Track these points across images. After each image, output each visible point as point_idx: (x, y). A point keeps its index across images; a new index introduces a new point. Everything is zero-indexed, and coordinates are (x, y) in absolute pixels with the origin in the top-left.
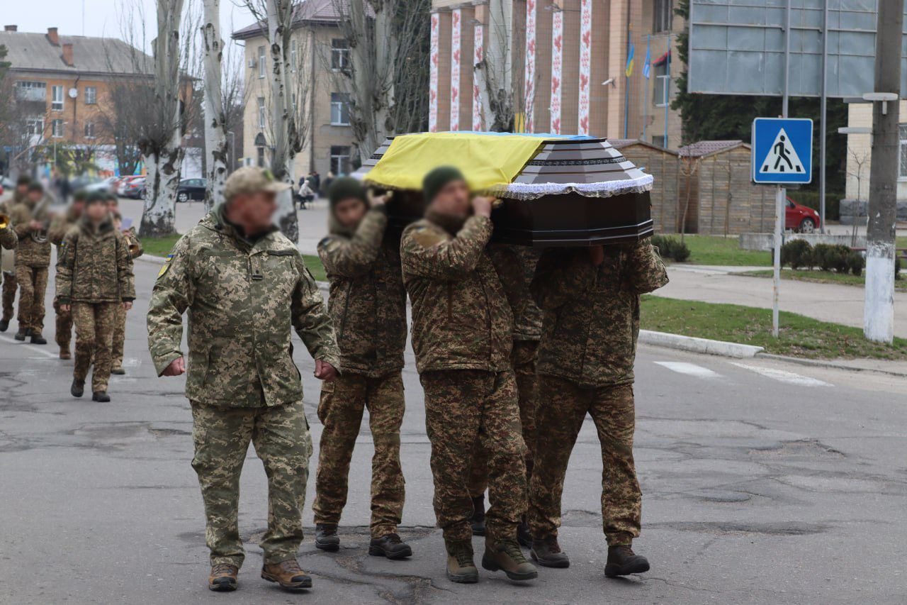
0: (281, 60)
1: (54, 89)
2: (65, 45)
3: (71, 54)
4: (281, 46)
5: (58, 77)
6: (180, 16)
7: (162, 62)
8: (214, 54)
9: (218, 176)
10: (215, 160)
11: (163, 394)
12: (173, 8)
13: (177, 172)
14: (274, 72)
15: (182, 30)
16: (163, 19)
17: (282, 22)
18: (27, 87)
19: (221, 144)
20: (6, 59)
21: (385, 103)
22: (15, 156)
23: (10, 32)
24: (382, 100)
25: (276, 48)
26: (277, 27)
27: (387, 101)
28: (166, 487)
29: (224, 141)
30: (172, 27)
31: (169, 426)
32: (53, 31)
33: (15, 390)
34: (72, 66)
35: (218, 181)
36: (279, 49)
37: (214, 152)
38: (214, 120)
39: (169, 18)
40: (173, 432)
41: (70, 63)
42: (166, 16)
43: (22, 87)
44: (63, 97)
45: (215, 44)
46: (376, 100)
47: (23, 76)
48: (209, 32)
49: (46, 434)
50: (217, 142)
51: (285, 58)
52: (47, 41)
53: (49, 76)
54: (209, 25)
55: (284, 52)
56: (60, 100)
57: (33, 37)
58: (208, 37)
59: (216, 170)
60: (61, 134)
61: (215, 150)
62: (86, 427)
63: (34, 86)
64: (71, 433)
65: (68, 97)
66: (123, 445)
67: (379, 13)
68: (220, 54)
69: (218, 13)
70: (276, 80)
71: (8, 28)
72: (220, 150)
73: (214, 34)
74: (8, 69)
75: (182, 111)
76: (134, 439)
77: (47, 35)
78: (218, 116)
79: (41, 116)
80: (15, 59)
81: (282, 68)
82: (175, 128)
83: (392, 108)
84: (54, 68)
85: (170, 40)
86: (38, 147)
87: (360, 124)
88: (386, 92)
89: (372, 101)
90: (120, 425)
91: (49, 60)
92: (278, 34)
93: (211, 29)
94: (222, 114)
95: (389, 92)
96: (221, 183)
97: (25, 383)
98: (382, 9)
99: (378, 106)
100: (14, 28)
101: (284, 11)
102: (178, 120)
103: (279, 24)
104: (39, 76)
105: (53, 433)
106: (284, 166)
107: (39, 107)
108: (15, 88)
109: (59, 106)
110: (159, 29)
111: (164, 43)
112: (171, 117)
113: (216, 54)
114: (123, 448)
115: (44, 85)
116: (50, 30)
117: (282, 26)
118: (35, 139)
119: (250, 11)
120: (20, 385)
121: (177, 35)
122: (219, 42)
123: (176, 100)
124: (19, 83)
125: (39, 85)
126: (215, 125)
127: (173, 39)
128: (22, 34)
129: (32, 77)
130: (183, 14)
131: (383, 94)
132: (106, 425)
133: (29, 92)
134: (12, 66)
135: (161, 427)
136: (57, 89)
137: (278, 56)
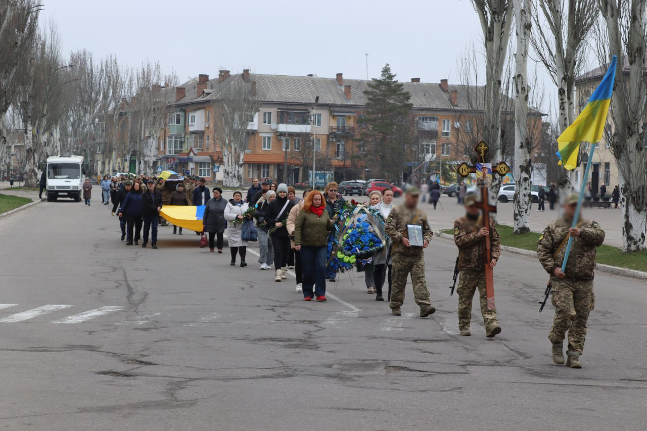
0: (566, 100)
1: (444, 122)
2: (452, 92)
3: (456, 98)
4: (566, 90)
5: (447, 113)
6: (502, 69)
7: (489, 102)
8: (522, 96)
9: (523, 183)
10: (522, 172)
11: (416, 341)
12: (497, 64)
13: (498, 180)
14: (560, 108)
15: (504, 79)
16: (490, 72)
17: (567, 72)
18: (425, 121)
19: (526, 161)
20: (410, 101)
21: (636, 131)
22: (415, 168)
23: (415, 83)
24: (634, 128)
25: (562, 91)
26: (563, 76)
27: (638, 129)
28: (363, 410)
29: (528, 158)
30: (496, 77)
31: (402, 364)
32: (444, 81)
33: (314, 333)
34: (457, 106)
35: (523, 187)
36: (564, 92)
37: (520, 166)
38: (521, 143)
39: (494, 71)
40: (403, 368)
41: (455, 104)
42: (492, 70)
43: (421, 121)
44: (450, 128)
45: (523, 89)
46: (629, 128)
47: (423, 113)
48: (519, 81)
49: (312, 366)
50: (523, 159)
51: (569, 98)
52: (440, 89)
53: (440, 113)
54: (519, 76)
55: (568, 94)
56: (448, 129)
57: (431, 86)
58: (518, 84)
59: (522, 179)
60: (447, 153)
61: (522, 164)
62: (343, 363)
63: (430, 120)
64: (329, 366)
65: (453, 127)
66: (360, 376)
67: (633, 65)
68: (527, 96)
69: (526, 66)
70: (562, 114)
71: (413, 80)
72: (525, 165)
73: (522, 82)
74: (410, 109)
75: (502, 136)
76: (371, 373)
77: (440, 84)
78: (524, 140)
79: (433, 141)
80: (416, 101)
81: (566, 106)
82: (497, 149)
83: (641, 134)
84: (444, 107)
85: (494, 87)
86: (431, 162)
87: (617, 146)
88: (637, 122)
89: (627, 129)
90: (368, 362)
91: (440, 103)
92: (564, 81)
93: (521, 78)
94: (527, 139)
95: (639, 123)
96: (526, 189)
97: (323, 329)
98: (635, 61)
99: (631, 133)
100: (418, 80)
101: (568, 64)
102: (499, 142)
103: (564, 73)
104: (433, 113)
105: (317, 366)
106: (567, 176)
107: (433, 135)
108: (417, 121)
109: (447, 134)
110: (487, 79)
111: (490, 90)
112: (495, 141)
113: (524, 96)
114: (357, 379)
115: (437, 119)
116: (442, 81)
117: (567, 76)
118: (429, 157)
119: (544, 65)
120: (319, 330)
121: (499, 82)
122: (526, 87)
123: (498, 129)
124: (420, 118)
125: (434, 119)
126: (522, 147)
127: (497, 85)
128: (423, 84)
129: (428, 114)
130: (505, 67)
131: (635, 124)
132: (358, 361)
133: (426, 124)
134: (414, 106)
135: (395, 365)
136: (446, 121)
137: (564, 97)
